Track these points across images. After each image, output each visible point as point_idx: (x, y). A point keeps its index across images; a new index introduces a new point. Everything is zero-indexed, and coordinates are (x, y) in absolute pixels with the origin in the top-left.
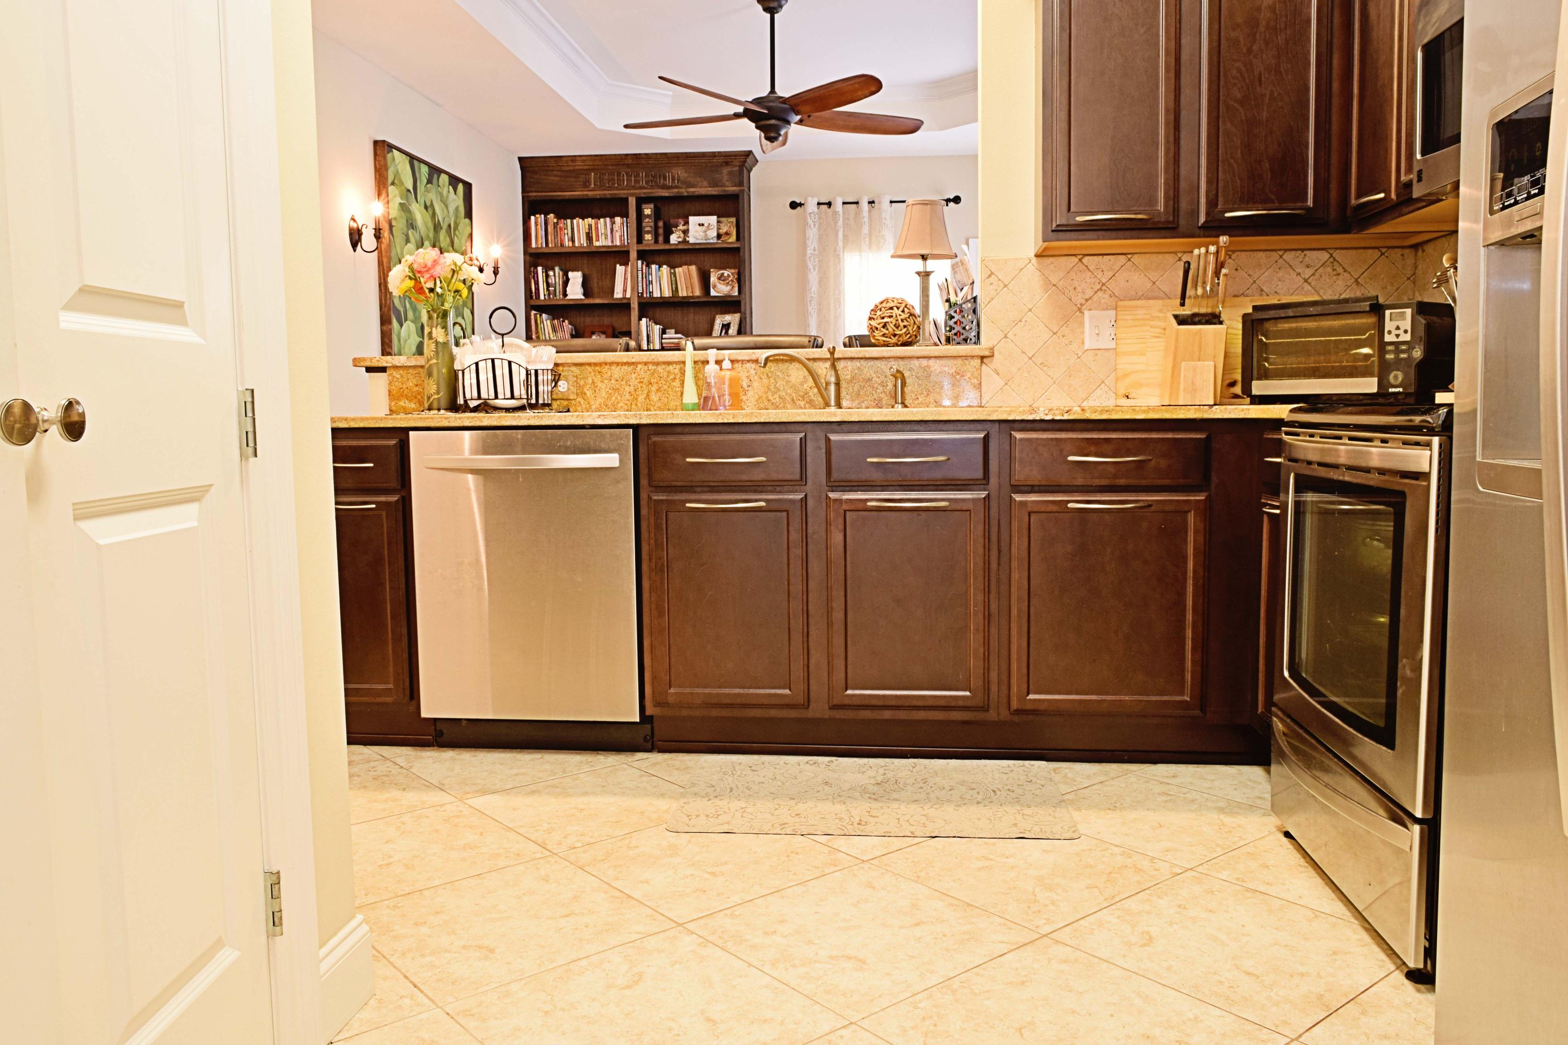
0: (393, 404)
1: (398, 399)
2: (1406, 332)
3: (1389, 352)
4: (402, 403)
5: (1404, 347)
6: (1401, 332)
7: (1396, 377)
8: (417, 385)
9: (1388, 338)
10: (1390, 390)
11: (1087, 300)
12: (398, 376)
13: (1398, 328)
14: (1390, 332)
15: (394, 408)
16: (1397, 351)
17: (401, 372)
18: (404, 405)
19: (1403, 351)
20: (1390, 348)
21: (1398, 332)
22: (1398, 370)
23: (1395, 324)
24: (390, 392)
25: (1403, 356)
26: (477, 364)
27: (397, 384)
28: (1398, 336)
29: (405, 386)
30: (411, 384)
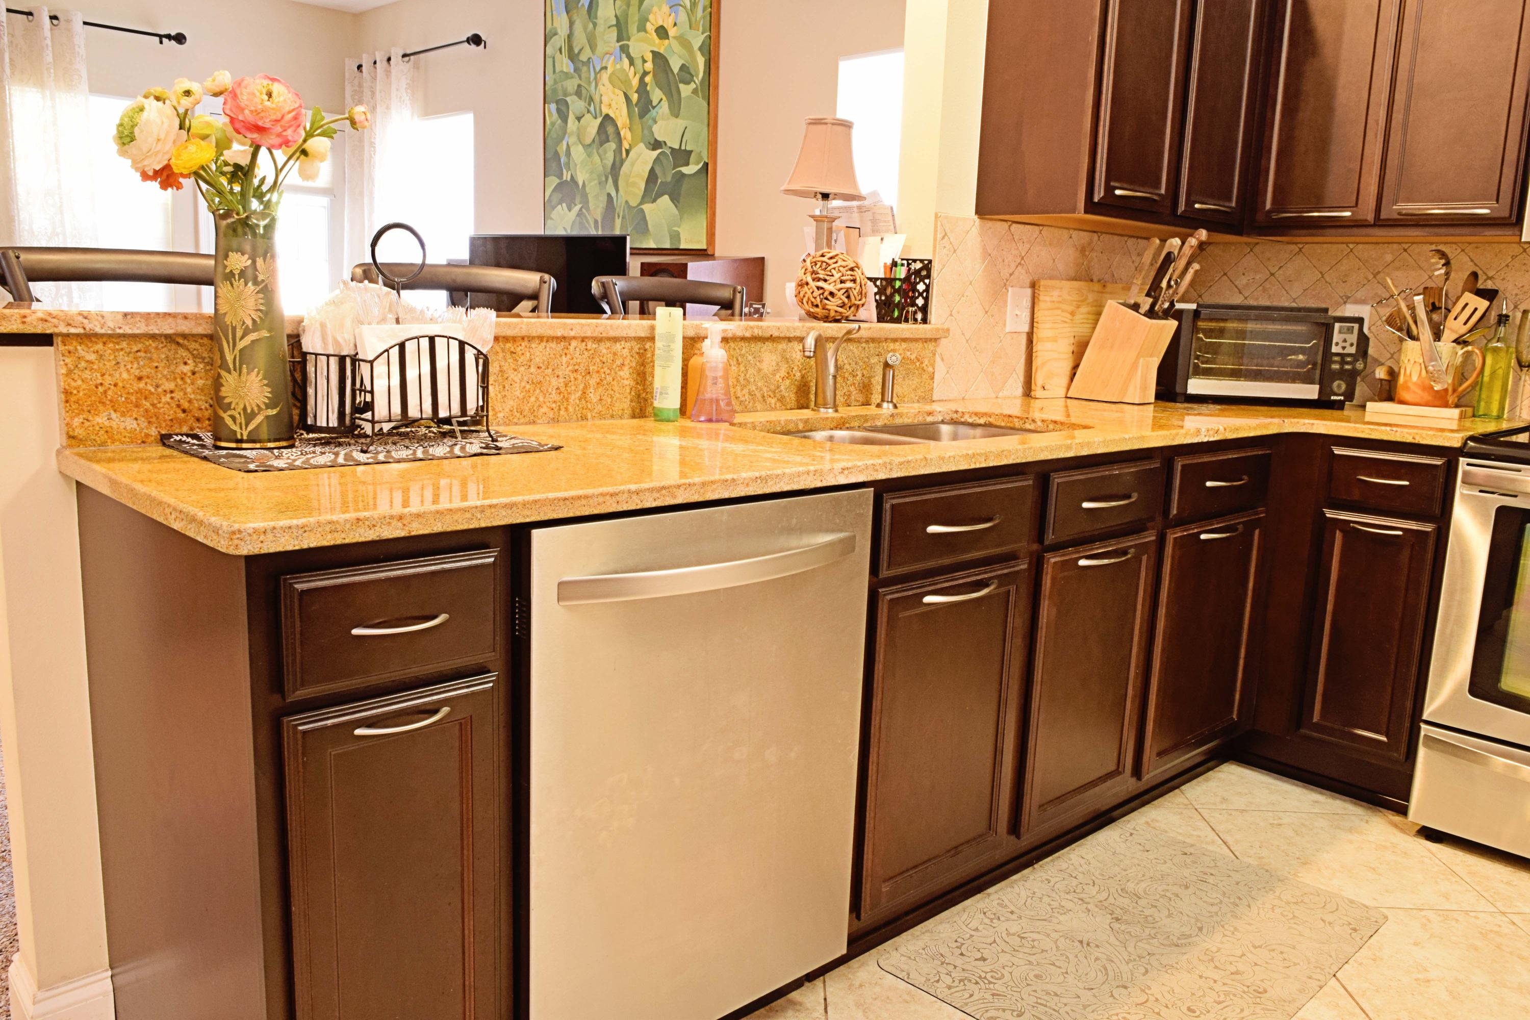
0: (77, 421)
1: (92, 410)
2: (1352, 345)
3: (1335, 362)
4: (101, 420)
5: (1349, 359)
6: (1347, 344)
7: (1339, 386)
8: (140, 379)
9: (1335, 349)
10: (1332, 398)
11: (1011, 275)
12: (92, 357)
13: (1345, 341)
14: (1337, 344)
15: (79, 432)
16: (1343, 362)
17: (100, 346)
18: (107, 423)
19: (1348, 363)
20: (1336, 358)
21: (1344, 344)
22: (1341, 379)
23: (1343, 336)
24: (67, 392)
25: (1347, 367)
26: (402, 346)
27: (87, 375)
28: (1344, 348)
29: (108, 380)
30: (125, 375)
